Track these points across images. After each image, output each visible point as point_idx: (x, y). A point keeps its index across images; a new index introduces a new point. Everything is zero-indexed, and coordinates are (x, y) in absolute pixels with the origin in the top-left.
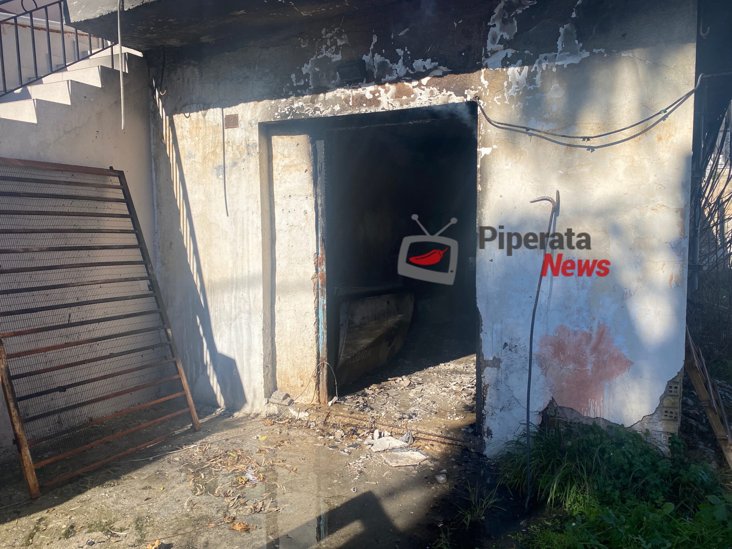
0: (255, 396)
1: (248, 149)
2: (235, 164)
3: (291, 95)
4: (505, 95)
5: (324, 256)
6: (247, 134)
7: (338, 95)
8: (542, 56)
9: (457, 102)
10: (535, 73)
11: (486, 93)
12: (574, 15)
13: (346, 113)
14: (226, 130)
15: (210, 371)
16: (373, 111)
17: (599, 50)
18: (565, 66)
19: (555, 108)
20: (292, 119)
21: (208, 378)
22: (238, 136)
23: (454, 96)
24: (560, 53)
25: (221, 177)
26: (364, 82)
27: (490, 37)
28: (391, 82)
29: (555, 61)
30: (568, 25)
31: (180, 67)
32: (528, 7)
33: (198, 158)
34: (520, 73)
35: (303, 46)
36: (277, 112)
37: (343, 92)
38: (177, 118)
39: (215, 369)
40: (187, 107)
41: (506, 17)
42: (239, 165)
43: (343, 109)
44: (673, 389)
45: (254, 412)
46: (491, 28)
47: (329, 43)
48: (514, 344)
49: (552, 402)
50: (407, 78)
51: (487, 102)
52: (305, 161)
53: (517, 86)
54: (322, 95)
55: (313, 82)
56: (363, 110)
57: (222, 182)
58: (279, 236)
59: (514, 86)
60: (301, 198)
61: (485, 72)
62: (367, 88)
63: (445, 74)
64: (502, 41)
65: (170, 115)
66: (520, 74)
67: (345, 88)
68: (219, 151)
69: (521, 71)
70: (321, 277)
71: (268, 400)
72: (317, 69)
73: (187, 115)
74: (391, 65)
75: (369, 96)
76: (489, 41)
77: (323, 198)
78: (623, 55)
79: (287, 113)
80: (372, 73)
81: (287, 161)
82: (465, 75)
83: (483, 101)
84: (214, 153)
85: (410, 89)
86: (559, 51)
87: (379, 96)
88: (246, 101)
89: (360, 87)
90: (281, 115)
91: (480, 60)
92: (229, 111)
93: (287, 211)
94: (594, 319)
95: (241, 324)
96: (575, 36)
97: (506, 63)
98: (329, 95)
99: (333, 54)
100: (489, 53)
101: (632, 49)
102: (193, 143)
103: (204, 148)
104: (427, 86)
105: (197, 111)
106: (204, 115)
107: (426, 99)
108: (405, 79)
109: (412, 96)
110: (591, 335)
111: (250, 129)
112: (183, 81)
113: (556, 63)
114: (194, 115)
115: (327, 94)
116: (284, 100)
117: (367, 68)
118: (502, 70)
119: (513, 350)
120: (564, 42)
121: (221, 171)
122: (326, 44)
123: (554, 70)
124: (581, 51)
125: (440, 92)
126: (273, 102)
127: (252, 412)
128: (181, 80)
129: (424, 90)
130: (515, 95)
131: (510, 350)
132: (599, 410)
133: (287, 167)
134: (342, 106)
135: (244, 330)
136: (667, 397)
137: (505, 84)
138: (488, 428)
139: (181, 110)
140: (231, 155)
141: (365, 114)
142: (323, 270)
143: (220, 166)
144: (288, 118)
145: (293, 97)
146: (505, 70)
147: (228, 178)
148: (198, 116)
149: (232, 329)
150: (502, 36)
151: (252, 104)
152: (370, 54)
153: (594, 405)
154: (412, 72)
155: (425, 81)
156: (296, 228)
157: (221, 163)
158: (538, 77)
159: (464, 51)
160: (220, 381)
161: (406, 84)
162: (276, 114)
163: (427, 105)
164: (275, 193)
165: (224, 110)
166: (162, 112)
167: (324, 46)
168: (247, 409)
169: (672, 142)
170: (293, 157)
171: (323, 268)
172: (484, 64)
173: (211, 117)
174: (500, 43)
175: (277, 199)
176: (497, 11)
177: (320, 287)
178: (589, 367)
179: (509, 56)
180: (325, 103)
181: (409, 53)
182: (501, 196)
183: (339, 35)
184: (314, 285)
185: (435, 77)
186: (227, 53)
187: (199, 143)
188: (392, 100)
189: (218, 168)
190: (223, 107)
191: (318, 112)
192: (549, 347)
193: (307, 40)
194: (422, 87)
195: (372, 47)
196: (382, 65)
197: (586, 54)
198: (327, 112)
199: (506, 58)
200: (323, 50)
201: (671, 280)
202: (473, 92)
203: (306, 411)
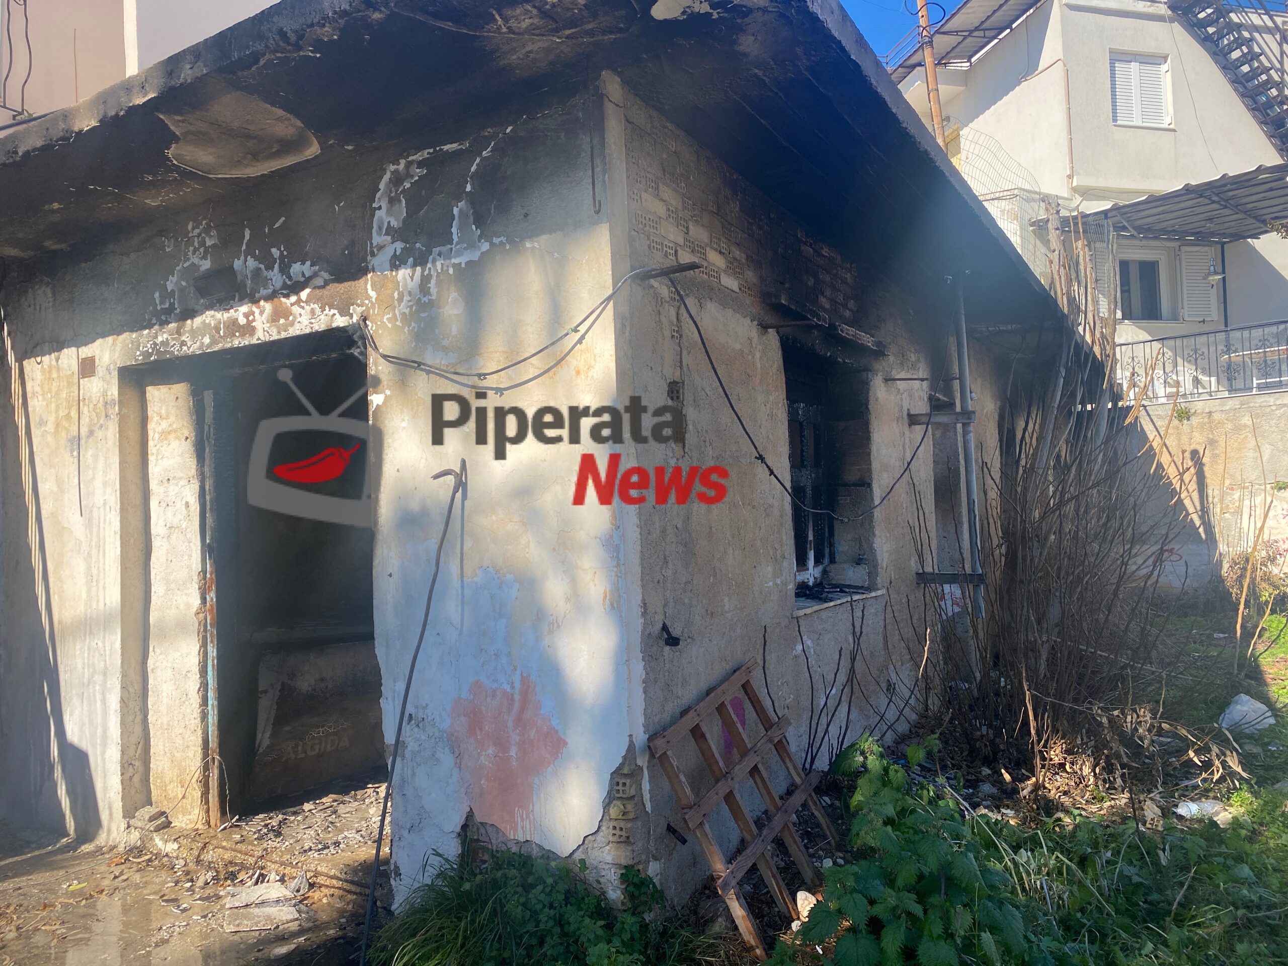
0: (111, 815)
1: (106, 409)
2: (91, 433)
3: (155, 324)
4: (397, 312)
5: (213, 576)
6: (106, 386)
7: (207, 321)
8: (436, 250)
9: (342, 325)
10: (429, 276)
11: (374, 311)
12: (469, 188)
13: (216, 348)
14: (81, 381)
15: (58, 773)
16: (247, 343)
17: (500, 239)
18: (463, 265)
19: (454, 329)
20: (156, 361)
21: (55, 785)
22: (95, 390)
23: (338, 316)
24: (457, 244)
25: (75, 453)
26: (236, 300)
27: (375, 225)
28: (267, 299)
29: (450, 258)
30: (463, 202)
31: (32, 288)
32: (417, 178)
33: (50, 427)
34: (412, 278)
35: (168, 250)
36: (139, 350)
37: (213, 316)
38: (29, 365)
39: (63, 770)
40: (38, 347)
41: (393, 194)
42: (96, 434)
43: (214, 342)
44: (620, 788)
45: (110, 843)
46: (377, 212)
47: (196, 244)
48: (421, 715)
49: (470, 815)
50: (285, 292)
51: (376, 324)
52: (185, 424)
53: (409, 298)
54: (189, 322)
55: (179, 303)
56: (236, 343)
57: (76, 460)
58: (156, 543)
59: (407, 298)
60: (182, 483)
61: (371, 277)
62: (240, 309)
63: (326, 283)
64: (390, 231)
65: (20, 360)
66: (412, 280)
67: (215, 310)
68: (74, 413)
69: (413, 275)
70: (211, 611)
71: (128, 823)
72: (184, 283)
73: (39, 359)
74: (265, 273)
75: (242, 321)
76: (374, 231)
77: (212, 481)
78: (528, 245)
79: (150, 351)
80: (245, 286)
81: (164, 425)
82: (350, 283)
83: (372, 322)
84: (68, 417)
85: (287, 308)
86: (454, 242)
87: (254, 320)
88: (104, 335)
89: (232, 308)
90: (142, 354)
91: (365, 260)
92: (86, 351)
93: (165, 505)
94: (515, 669)
95: (94, 692)
96: (472, 219)
97: (396, 263)
98: (198, 321)
99: (201, 259)
100: (375, 250)
101: (537, 236)
102: (45, 403)
103: (57, 411)
104: (307, 302)
105: (50, 354)
106: (57, 359)
107: (306, 322)
108: (282, 294)
109: (291, 318)
110: (512, 695)
111: (108, 377)
112: (35, 309)
113: (453, 261)
114: (46, 359)
115: (195, 320)
116: (146, 332)
117: (239, 278)
118: (391, 274)
119: (421, 725)
120: (460, 228)
121: (76, 444)
122: (193, 245)
123: (451, 271)
124: (479, 241)
125: (322, 311)
126: (134, 335)
127: (107, 843)
128: (32, 307)
129: (303, 308)
130: (407, 311)
131: (418, 726)
132: (528, 826)
133: (165, 434)
134: (212, 337)
135: (99, 704)
136: (615, 802)
137: (396, 295)
138: (395, 862)
139: (32, 352)
140: (87, 420)
141: (238, 347)
142: (212, 599)
143: (74, 437)
144: (152, 359)
145: (156, 327)
146: (394, 273)
147: (84, 455)
148: (50, 360)
149: (85, 701)
150: (389, 222)
151: (110, 339)
152: (242, 258)
153: (522, 820)
154: (289, 283)
155: (304, 294)
156: (177, 530)
157: (76, 433)
158: (433, 282)
159: (347, 248)
160: (69, 792)
161: (283, 300)
162: (138, 353)
163: (308, 331)
164: (150, 475)
165: (80, 350)
166: (11, 357)
167: (191, 248)
168: (102, 839)
169: (592, 377)
170: (172, 419)
171: (212, 596)
172: (370, 267)
173: (66, 361)
174: (387, 234)
175: (153, 485)
176: (382, 186)
177: (209, 628)
178: (513, 752)
179: (398, 253)
180: (194, 333)
181: (285, 253)
182: (398, 470)
183: (207, 231)
184: (199, 624)
185: (315, 288)
186: (83, 265)
187: (51, 403)
188: (268, 325)
189: (71, 441)
190: (78, 347)
191: (185, 348)
192: (463, 718)
193: (172, 240)
194: (302, 304)
195: (244, 247)
196: (257, 272)
197: (485, 246)
198: (193, 348)
199: (395, 257)
200: (190, 253)
201: (605, 598)
202: (360, 310)
203: (175, 840)
